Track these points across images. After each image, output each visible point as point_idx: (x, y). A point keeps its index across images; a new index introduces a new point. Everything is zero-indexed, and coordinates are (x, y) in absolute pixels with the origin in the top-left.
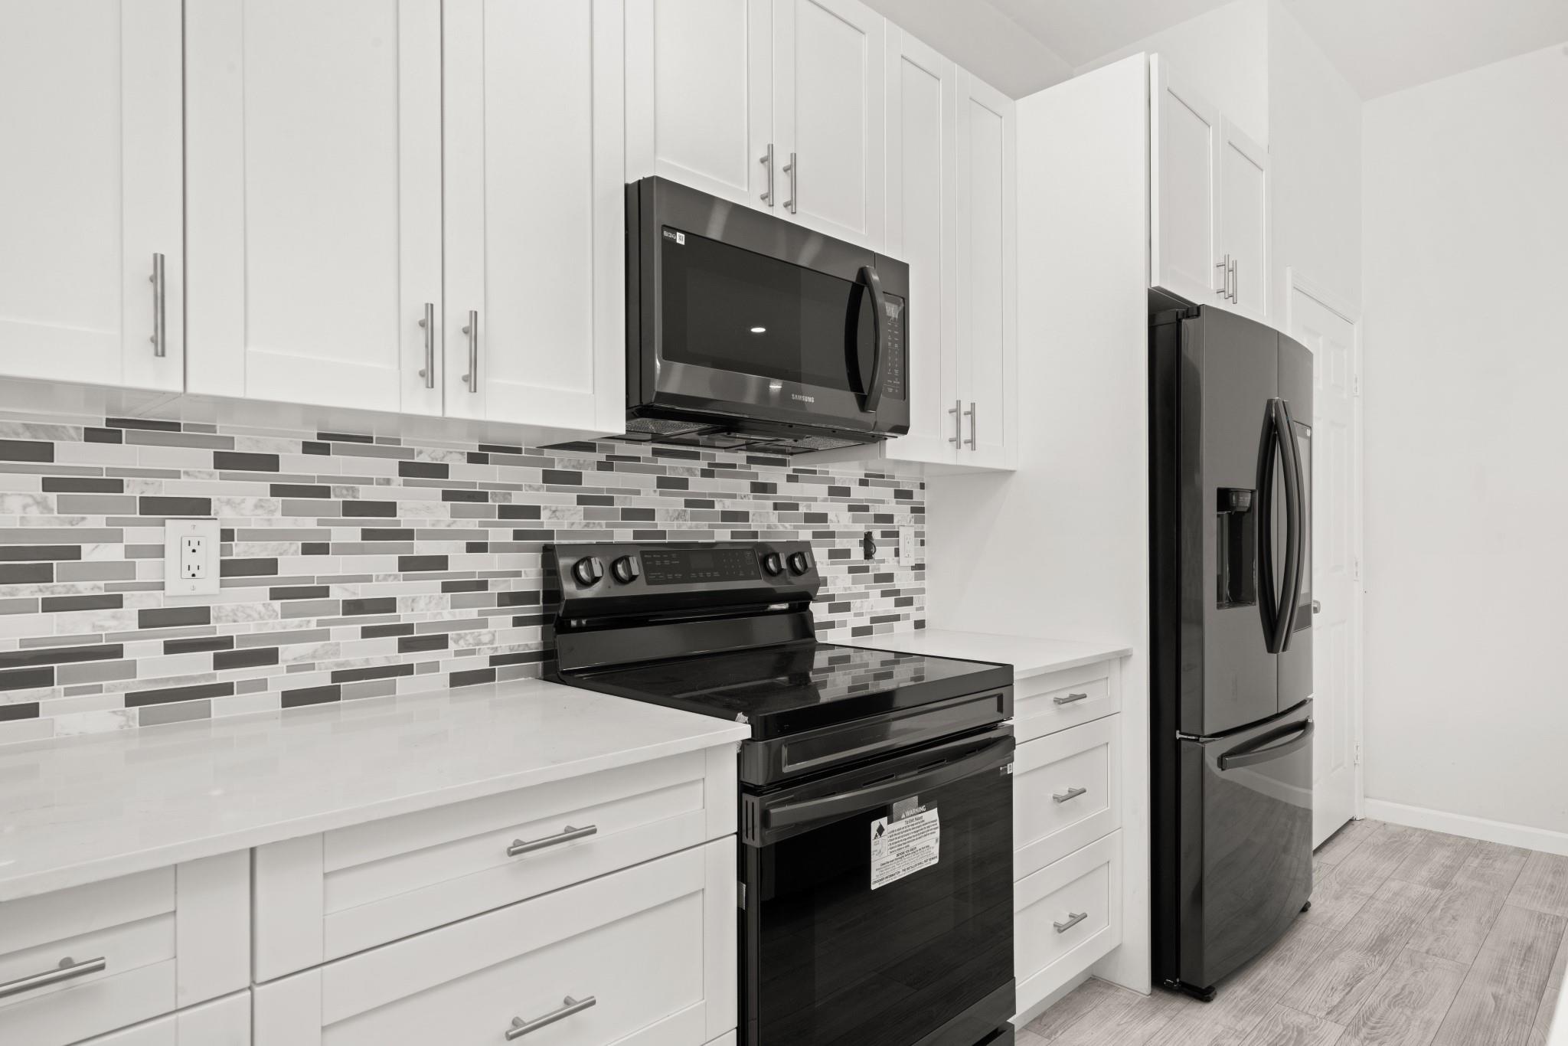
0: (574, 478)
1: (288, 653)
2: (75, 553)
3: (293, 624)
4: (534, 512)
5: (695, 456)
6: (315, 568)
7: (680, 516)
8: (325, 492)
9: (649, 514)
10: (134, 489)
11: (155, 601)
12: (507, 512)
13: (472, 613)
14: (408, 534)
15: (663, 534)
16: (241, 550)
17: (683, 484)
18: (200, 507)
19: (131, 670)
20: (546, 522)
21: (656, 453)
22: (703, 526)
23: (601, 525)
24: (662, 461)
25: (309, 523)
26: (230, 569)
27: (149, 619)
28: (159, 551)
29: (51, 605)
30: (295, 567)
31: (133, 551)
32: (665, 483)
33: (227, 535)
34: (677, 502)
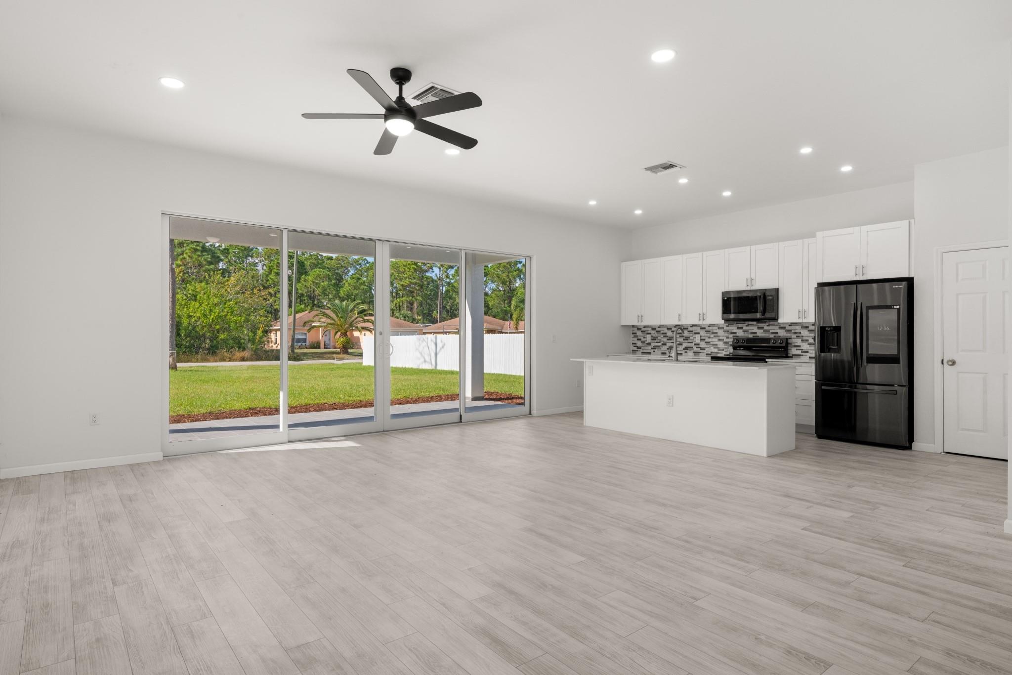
0: (742, 328)
1: (706, 349)
2: (689, 338)
3: (707, 346)
4: (736, 333)
5: (766, 323)
6: (710, 340)
7: (762, 333)
8: (710, 331)
9: (756, 333)
10: (694, 332)
11: (695, 343)
12: (731, 333)
13: (727, 347)
14: (719, 336)
15: (758, 336)
16: (702, 338)
17: (763, 328)
18: (698, 333)
19: (693, 349)
20: (738, 334)
21: (757, 323)
22: (767, 335)
23: (747, 335)
24: (758, 324)
25: (708, 335)
26: (701, 340)
27: (695, 344)
28: (695, 338)
29: (688, 343)
30: (707, 340)
31: (694, 338)
32: (759, 328)
33: (701, 336)
34: (761, 331)
